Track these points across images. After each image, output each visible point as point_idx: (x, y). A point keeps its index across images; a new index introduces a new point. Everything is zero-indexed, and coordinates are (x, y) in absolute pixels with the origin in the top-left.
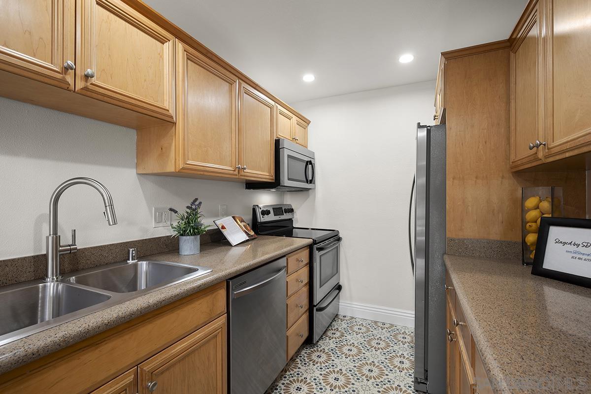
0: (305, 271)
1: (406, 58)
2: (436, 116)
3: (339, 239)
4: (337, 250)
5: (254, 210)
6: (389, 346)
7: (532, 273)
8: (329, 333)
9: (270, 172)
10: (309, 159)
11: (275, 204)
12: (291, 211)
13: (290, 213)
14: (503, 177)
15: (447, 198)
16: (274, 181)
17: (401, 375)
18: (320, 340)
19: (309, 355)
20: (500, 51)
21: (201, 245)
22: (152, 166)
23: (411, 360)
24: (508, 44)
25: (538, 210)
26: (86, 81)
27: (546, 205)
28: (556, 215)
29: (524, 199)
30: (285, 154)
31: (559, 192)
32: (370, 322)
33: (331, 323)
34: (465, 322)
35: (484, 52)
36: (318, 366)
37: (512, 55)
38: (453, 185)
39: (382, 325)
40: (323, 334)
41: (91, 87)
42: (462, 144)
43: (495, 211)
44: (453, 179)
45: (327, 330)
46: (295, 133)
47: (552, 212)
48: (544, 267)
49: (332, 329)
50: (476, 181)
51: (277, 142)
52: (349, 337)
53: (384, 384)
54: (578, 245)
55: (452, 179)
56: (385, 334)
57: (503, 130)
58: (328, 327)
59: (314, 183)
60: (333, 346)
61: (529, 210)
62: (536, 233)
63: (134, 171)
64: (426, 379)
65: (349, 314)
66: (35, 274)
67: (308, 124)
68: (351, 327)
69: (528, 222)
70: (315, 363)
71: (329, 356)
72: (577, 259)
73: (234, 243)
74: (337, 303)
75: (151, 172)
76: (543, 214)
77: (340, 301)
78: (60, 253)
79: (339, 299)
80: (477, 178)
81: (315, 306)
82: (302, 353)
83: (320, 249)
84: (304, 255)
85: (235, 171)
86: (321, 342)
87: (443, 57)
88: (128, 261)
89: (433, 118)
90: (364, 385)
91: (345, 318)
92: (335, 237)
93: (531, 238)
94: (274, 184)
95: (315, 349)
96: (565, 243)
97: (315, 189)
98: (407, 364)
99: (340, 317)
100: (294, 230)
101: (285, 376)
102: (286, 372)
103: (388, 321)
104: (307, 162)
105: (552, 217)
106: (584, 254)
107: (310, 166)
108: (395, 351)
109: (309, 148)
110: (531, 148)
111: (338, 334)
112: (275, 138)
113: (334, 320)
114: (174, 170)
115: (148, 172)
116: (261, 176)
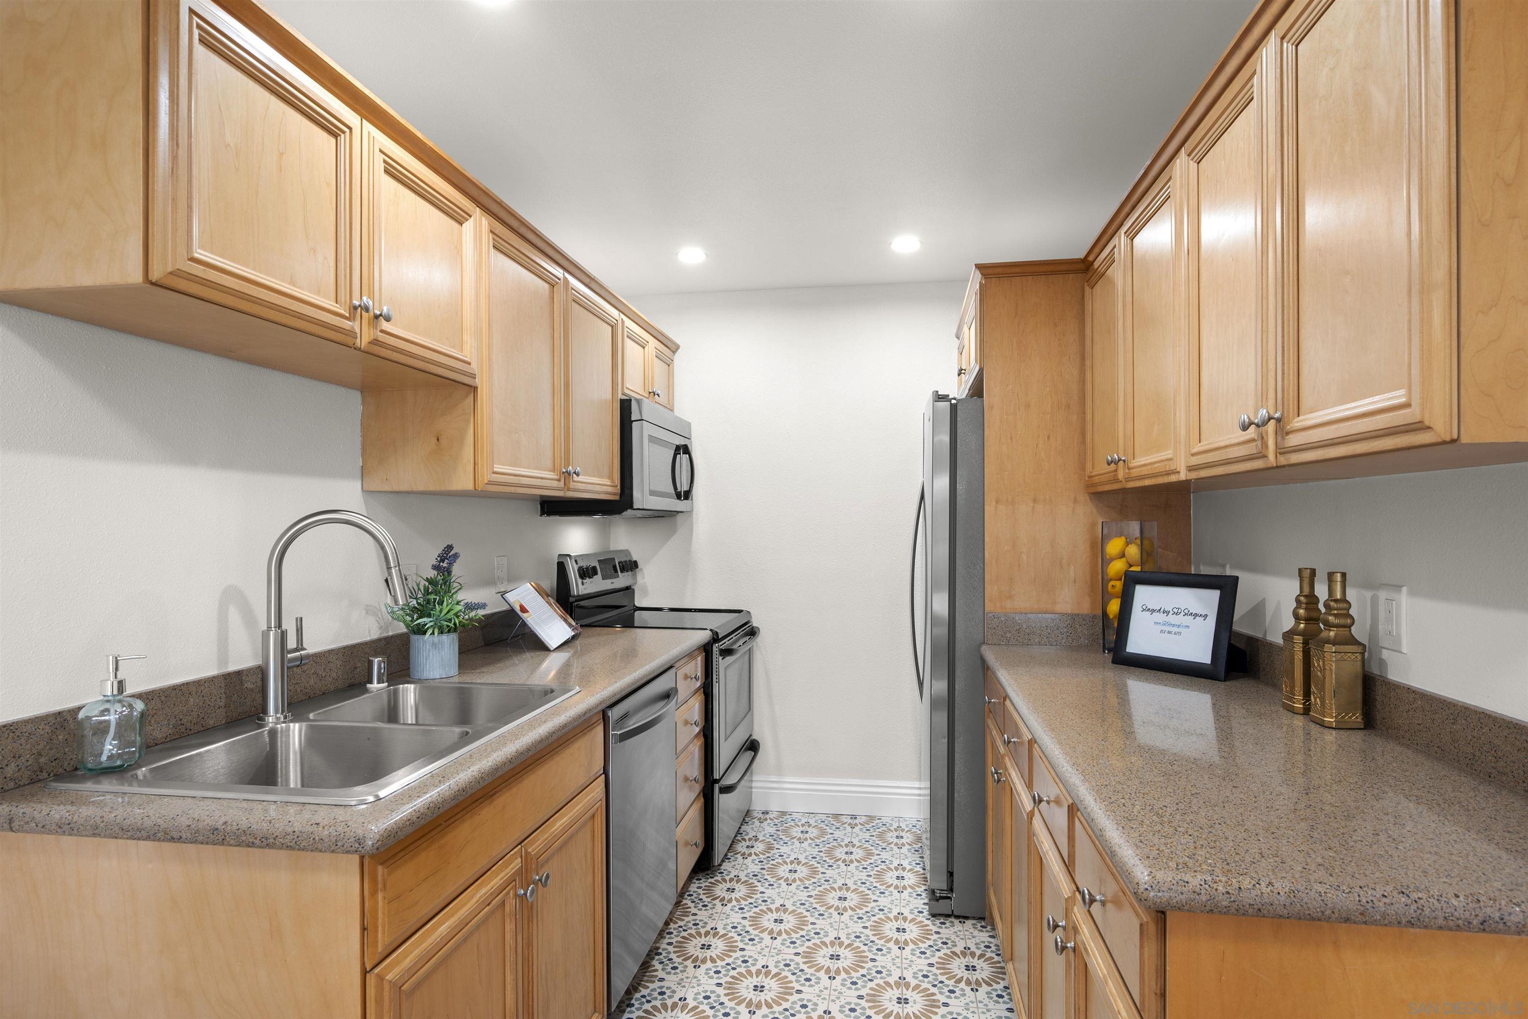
0: (697, 704)
2: (962, 370)
3: (752, 633)
5: (561, 568)
6: (872, 854)
7: (1114, 662)
8: (741, 847)
9: (611, 478)
10: (680, 441)
11: (601, 550)
12: (632, 566)
13: (630, 572)
14: (1075, 501)
15: (987, 539)
16: (617, 498)
17: (903, 898)
18: (723, 861)
19: (709, 890)
20: (1071, 276)
21: (461, 653)
22: (411, 475)
23: (917, 872)
24: (1082, 266)
25: (1124, 559)
26: (375, 327)
27: (1133, 551)
28: (1147, 568)
29: (1104, 540)
31: (1154, 530)
32: (824, 817)
33: (740, 828)
34: (1018, 738)
35: (1046, 273)
36: (735, 906)
37: (1087, 289)
38: (996, 513)
39: (850, 821)
40: (729, 850)
41: (382, 337)
42: (1011, 438)
43: (1064, 561)
44: (997, 502)
45: (733, 842)
46: (653, 377)
47: (1142, 564)
48: (1127, 651)
49: (744, 840)
50: (1033, 507)
51: (625, 406)
52: (784, 849)
53: (873, 915)
54: (1168, 613)
55: (994, 503)
56: (860, 835)
57: (1075, 417)
58: (736, 836)
59: (693, 499)
60: (755, 868)
61: (1112, 559)
62: (1118, 597)
63: (358, 484)
64: (951, 890)
65: (775, 807)
66: (226, 713)
67: (674, 352)
68: (784, 831)
69: (1111, 580)
70: (725, 902)
71: (751, 886)
72: (1166, 634)
73: (551, 643)
74: (749, 784)
76: (1131, 566)
77: (754, 779)
78: (290, 665)
79: (752, 774)
80: (1035, 501)
81: (717, 781)
82: (690, 889)
83: (727, 652)
84: (696, 666)
86: (726, 866)
87: (978, 272)
88: (369, 686)
89: (956, 372)
90: (835, 922)
91: (768, 816)
92: (746, 628)
93: (1114, 607)
94: (618, 505)
95: (719, 878)
96: (1153, 611)
97: (693, 512)
98: (911, 879)
99: (755, 814)
100: (637, 613)
101: (668, 931)
102: (669, 925)
103: (861, 811)
104: (678, 448)
105: (1141, 571)
106: (1174, 625)
108: (885, 862)
109: (677, 413)
110: (1109, 464)
111: (759, 847)
112: (620, 396)
113: (744, 822)
114: (469, 485)
115: (396, 488)
116: (598, 488)
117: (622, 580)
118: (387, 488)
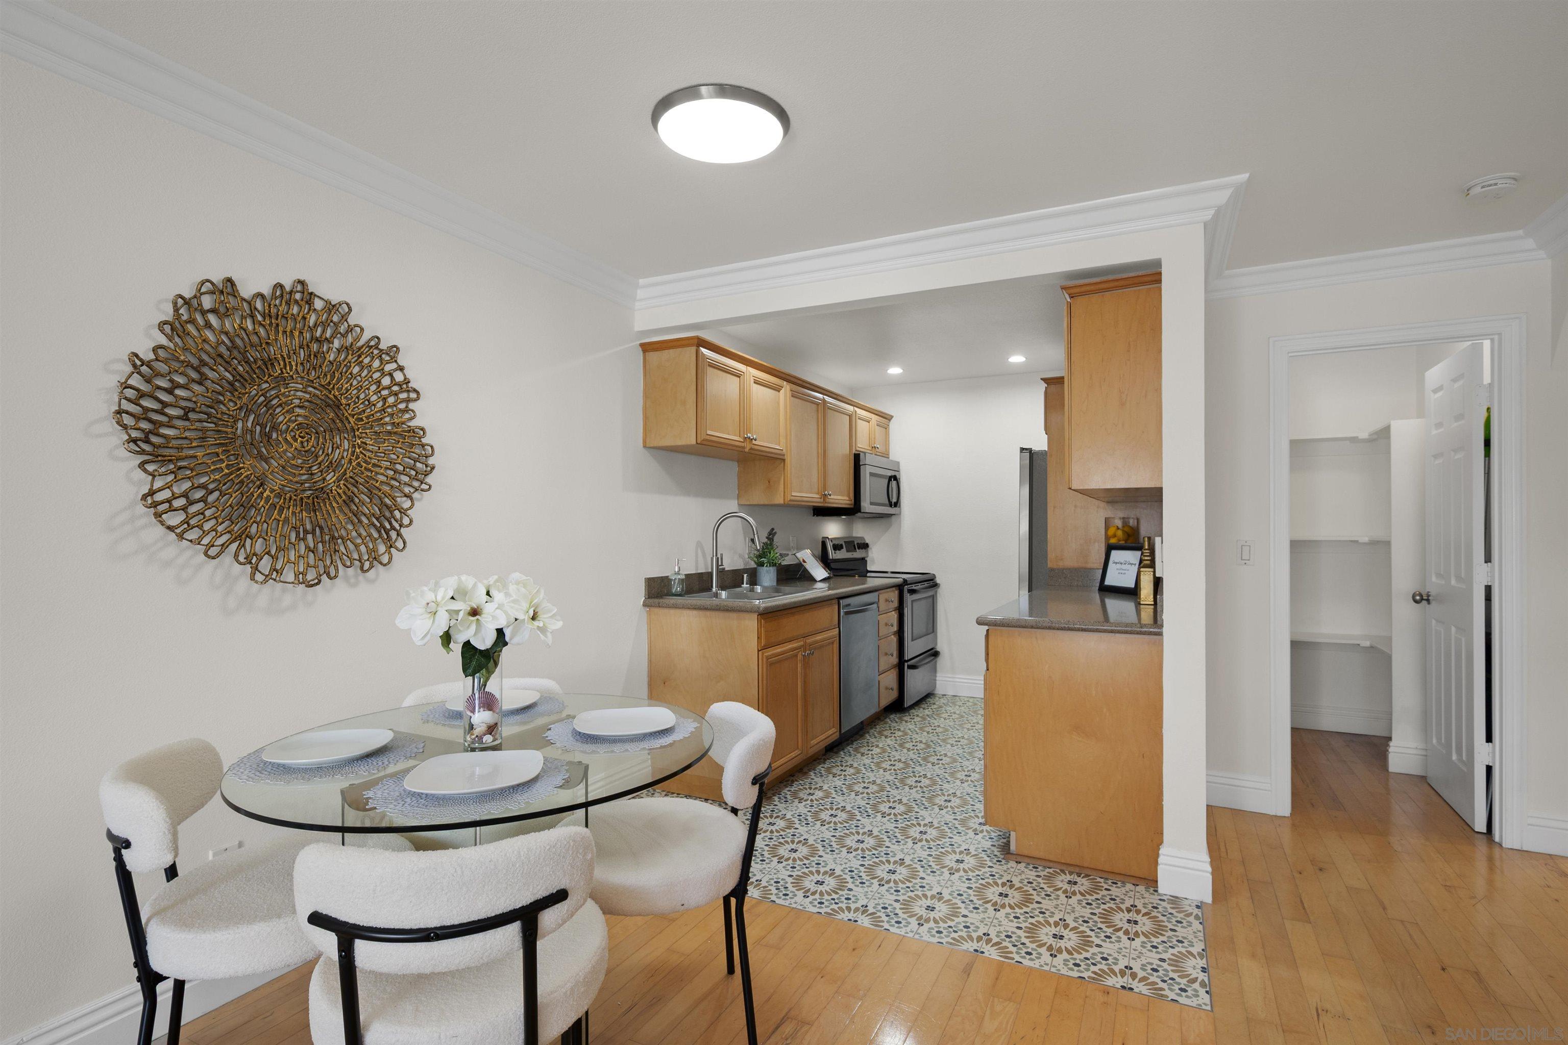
0: (894, 616)
1: (1017, 359)
3: (935, 586)
4: (933, 599)
5: (824, 544)
9: (849, 497)
10: (893, 473)
11: (845, 536)
12: (865, 546)
13: (863, 550)
16: (852, 506)
22: (758, 497)
26: (751, 443)
30: (865, 472)
33: (926, 698)
41: (753, 447)
46: (874, 438)
51: (857, 457)
54: (1121, 563)
58: (921, 700)
59: (900, 507)
63: (736, 502)
67: (890, 423)
73: (818, 579)
75: (756, 503)
79: (936, 666)
81: (906, 660)
83: (912, 592)
84: (894, 595)
85: (821, 498)
88: (742, 586)
92: (930, 582)
94: (852, 511)
97: (900, 514)
100: (868, 573)
104: (891, 477)
107: (894, 483)
109: (892, 457)
112: (854, 452)
113: (929, 696)
114: (782, 502)
115: (751, 503)
116: (841, 502)
117: (858, 554)
118: (748, 503)
